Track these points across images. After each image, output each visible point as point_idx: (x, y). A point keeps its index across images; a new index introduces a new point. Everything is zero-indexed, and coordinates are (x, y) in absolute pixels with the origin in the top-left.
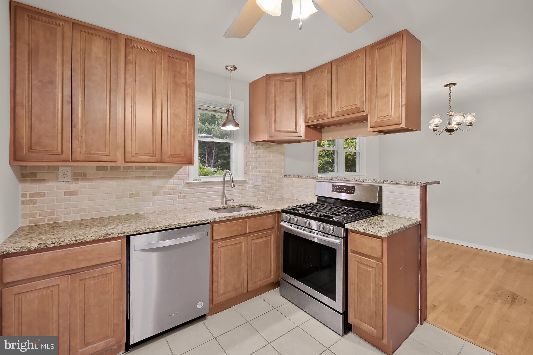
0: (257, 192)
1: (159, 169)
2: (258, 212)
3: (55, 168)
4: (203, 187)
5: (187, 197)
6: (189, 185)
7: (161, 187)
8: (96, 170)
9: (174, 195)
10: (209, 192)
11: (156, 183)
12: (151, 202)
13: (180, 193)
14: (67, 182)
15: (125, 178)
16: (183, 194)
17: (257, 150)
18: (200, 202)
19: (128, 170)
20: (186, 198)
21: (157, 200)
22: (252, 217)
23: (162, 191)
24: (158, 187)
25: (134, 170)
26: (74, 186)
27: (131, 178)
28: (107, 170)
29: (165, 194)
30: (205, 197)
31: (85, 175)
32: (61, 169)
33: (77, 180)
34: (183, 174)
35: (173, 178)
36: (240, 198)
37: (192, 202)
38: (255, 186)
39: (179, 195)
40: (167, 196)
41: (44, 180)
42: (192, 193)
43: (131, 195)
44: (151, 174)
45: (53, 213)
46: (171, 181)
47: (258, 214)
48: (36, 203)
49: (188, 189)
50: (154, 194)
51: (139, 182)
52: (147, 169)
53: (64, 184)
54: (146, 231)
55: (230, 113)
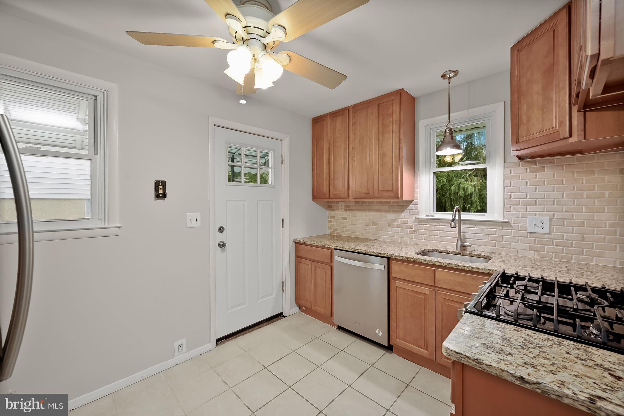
0: (536, 243)
1: (392, 204)
2: (452, 264)
3: (338, 202)
4: (435, 224)
5: (418, 233)
6: (420, 220)
7: (394, 220)
8: (355, 204)
9: (405, 229)
10: (444, 231)
11: (391, 216)
12: (387, 233)
13: (411, 228)
14: (342, 211)
15: (370, 210)
16: (414, 230)
18: (433, 241)
19: (371, 204)
20: (417, 234)
21: (391, 231)
22: (441, 267)
23: (395, 224)
24: (392, 219)
25: (375, 204)
26: (346, 214)
27: (373, 210)
28: (360, 204)
29: (398, 227)
30: (438, 236)
31: (350, 208)
32: (340, 203)
33: (346, 210)
34: (414, 208)
35: (404, 213)
36: (496, 247)
37: (423, 239)
38: (530, 233)
39: (409, 229)
40: (399, 229)
41: (334, 210)
42: (423, 230)
43: (374, 224)
44: (386, 207)
45: (337, 230)
46: (403, 216)
47: (452, 266)
48: (332, 222)
49: (419, 224)
50: (389, 225)
51: (378, 214)
52: (384, 204)
53: (341, 212)
54: (341, 249)
55: (448, 133)
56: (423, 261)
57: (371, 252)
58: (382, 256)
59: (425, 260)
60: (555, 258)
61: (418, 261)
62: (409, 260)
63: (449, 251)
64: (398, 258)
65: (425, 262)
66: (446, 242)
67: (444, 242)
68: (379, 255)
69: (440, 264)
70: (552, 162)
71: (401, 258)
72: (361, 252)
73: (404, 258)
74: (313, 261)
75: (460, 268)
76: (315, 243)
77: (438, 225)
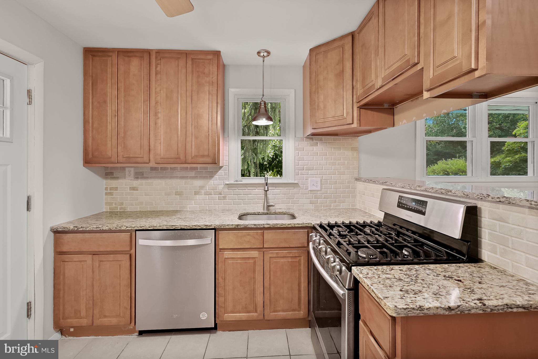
0: (314, 198)
1: (200, 170)
2: (279, 224)
3: (124, 168)
4: (244, 188)
5: (227, 198)
6: (229, 186)
7: (202, 187)
8: (150, 171)
9: (214, 196)
10: (251, 194)
11: (198, 183)
12: (193, 201)
13: (220, 194)
14: (131, 180)
15: (171, 178)
16: (223, 195)
17: (314, 147)
18: (241, 204)
19: (174, 170)
20: (227, 200)
21: (198, 199)
22: (269, 228)
23: (203, 191)
24: (199, 186)
25: (179, 171)
26: (136, 183)
27: (177, 177)
28: (158, 170)
29: (206, 194)
30: (246, 199)
31: (143, 174)
32: (127, 169)
33: (137, 178)
34: (223, 174)
35: (213, 179)
36: (290, 204)
37: (233, 204)
38: (311, 191)
39: (219, 195)
40: (208, 196)
41: (117, 178)
42: (232, 195)
43: (177, 193)
44: (193, 174)
45: (122, 204)
46: (211, 182)
47: (279, 226)
48: (113, 195)
49: (228, 190)
50: (196, 193)
51: (184, 181)
52: (190, 170)
53: (129, 181)
54: (149, 229)
55: (263, 105)
56: (253, 226)
57: (194, 226)
58: (209, 228)
59: (255, 225)
60: (324, 207)
61: (248, 227)
62: (239, 227)
63: (259, 212)
64: (227, 227)
65: (255, 227)
66: (253, 204)
67: (251, 204)
68: (205, 227)
69: (268, 226)
70: (321, 140)
71: (231, 227)
72: (179, 228)
73: (233, 227)
74: (94, 254)
75: (285, 226)
76: (100, 226)
77: (256, 190)
